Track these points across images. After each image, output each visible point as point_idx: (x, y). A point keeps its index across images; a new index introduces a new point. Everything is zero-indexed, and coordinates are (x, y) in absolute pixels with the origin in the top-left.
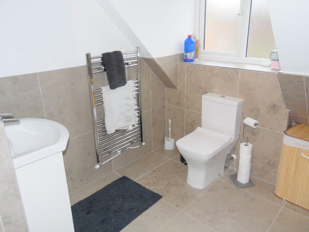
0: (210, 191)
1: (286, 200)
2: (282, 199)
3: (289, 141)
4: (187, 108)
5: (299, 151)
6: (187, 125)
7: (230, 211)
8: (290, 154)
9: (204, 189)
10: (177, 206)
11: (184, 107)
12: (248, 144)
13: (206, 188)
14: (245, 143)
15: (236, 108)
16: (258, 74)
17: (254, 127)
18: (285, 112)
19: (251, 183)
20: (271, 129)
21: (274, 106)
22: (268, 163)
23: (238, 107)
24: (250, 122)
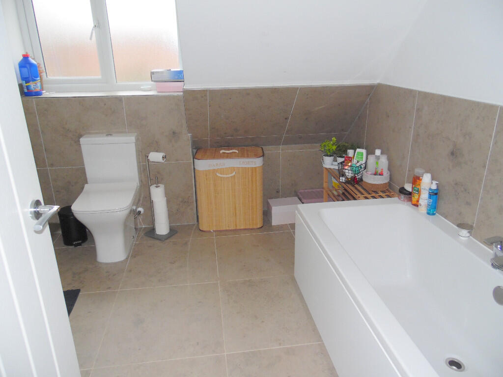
0: (135, 257)
1: (213, 231)
2: (210, 231)
3: (203, 165)
4: (52, 165)
5: (214, 171)
6: (57, 191)
7: (171, 263)
8: (207, 179)
9: (127, 258)
10: (109, 288)
11: (46, 166)
12: (159, 185)
13: (128, 256)
14: (155, 185)
15: (134, 144)
16: (147, 99)
17: (163, 162)
18: (186, 138)
19: (173, 231)
20: (177, 160)
21: (174, 133)
22: (182, 202)
23: (135, 143)
24: (156, 157)
